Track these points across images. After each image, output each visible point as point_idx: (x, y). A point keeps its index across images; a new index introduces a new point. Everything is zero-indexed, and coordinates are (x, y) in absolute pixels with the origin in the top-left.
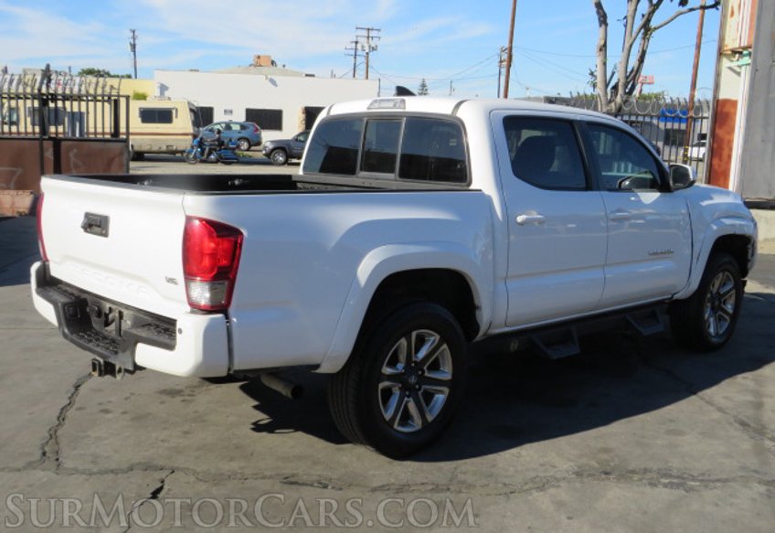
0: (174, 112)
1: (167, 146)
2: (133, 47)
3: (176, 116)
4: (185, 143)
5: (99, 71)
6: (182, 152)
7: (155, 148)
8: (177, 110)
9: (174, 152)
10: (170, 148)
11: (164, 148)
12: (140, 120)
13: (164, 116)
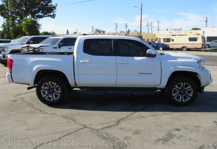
0: (197, 38)
1: (195, 47)
2: (206, 21)
3: (198, 39)
4: (200, 46)
5: (197, 28)
6: (200, 49)
7: (192, 48)
8: (198, 38)
9: (198, 49)
10: (196, 47)
11: (194, 48)
12: (189, 40)
13: (195, 39)
